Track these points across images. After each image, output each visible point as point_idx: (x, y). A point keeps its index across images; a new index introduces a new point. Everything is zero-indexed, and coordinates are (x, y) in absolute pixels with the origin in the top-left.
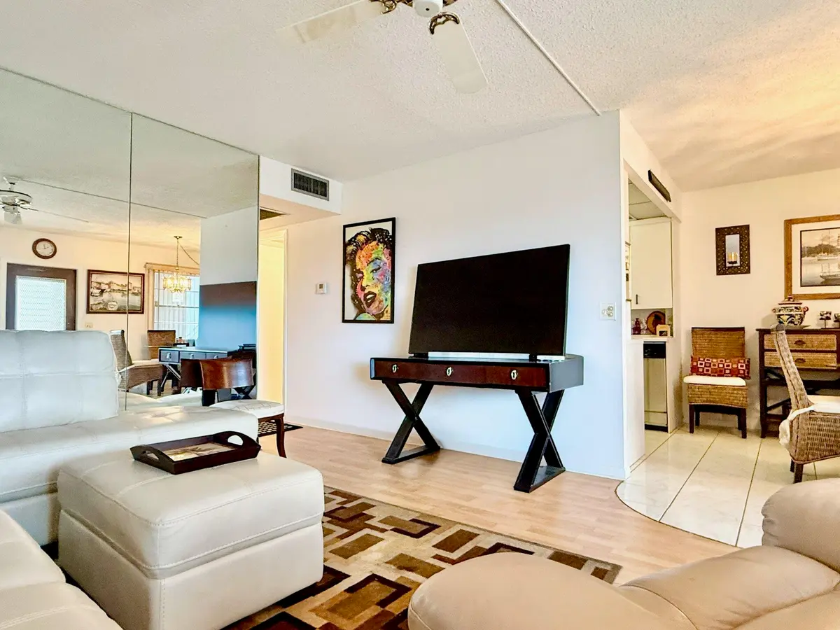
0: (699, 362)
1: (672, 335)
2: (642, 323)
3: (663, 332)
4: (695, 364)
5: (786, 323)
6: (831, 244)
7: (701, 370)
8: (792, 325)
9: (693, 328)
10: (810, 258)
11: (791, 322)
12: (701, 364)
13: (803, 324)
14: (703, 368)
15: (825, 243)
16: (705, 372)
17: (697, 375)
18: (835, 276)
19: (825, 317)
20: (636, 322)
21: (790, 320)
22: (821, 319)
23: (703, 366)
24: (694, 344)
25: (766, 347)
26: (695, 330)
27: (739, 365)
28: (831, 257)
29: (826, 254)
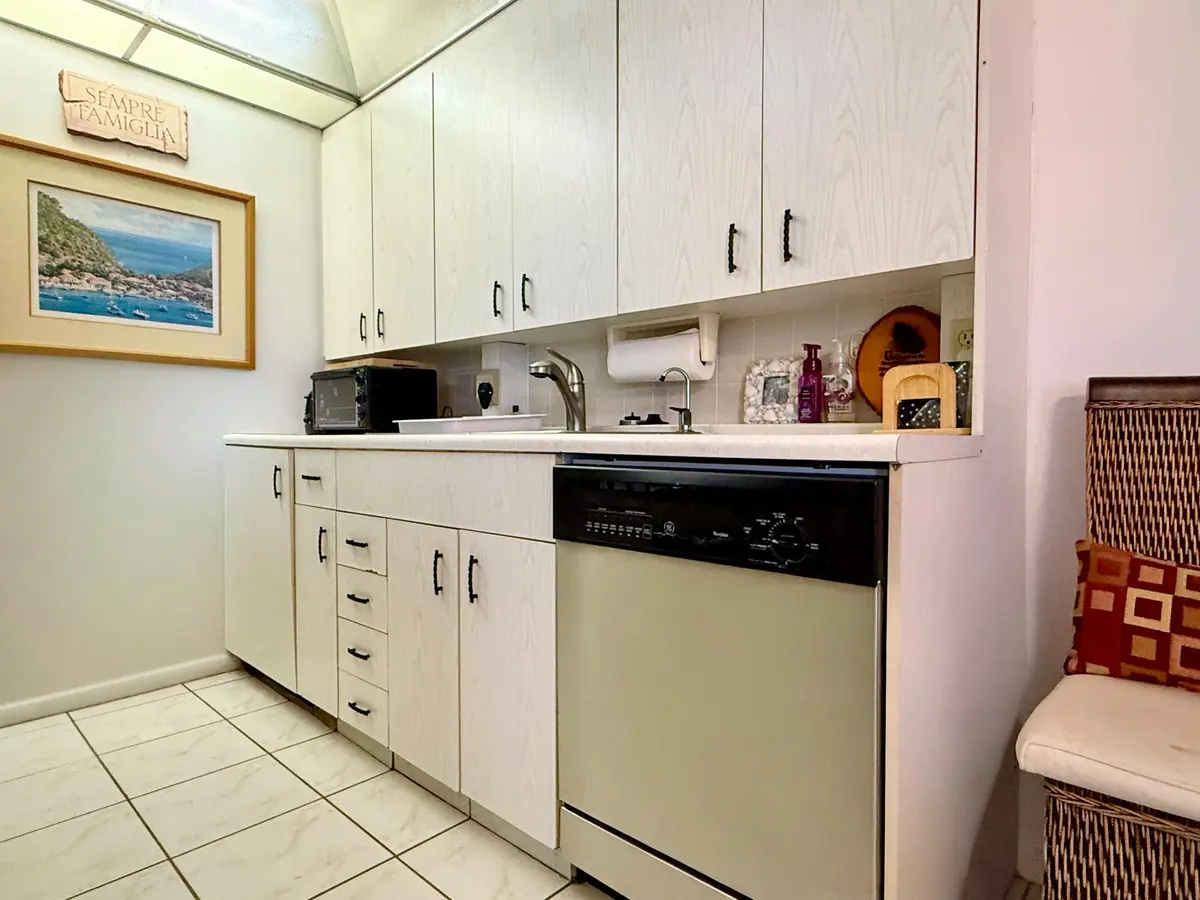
0: (1133, 594)
1: (963, 421)
2: (832, 367)
3: (920, 403)
4: (1104, 601)
7: (1144, 648)
9: (1094, 383)
12: (1148, 609)
14: (1163, 640)
16: (1176, 668)
17: (1115, 673)
20: (807, 364)
23: (1164, 625)
24: (1101, 474)
26: (1112, 392)
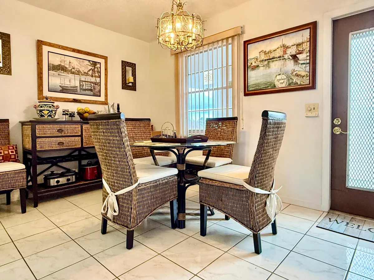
5: (46, 116)
6: (66, 66)
8: (50, 118)
10: (53, 72)
11: (50, 116)
13: (55, 117)
15: (62, 64)
18: (67, 87)
19: (65, 113)
21: (49, 114)
22: (63, 114)
25: (37, 135)
27: (10, 151)
28: (65, 74)
29: (63, 71)
